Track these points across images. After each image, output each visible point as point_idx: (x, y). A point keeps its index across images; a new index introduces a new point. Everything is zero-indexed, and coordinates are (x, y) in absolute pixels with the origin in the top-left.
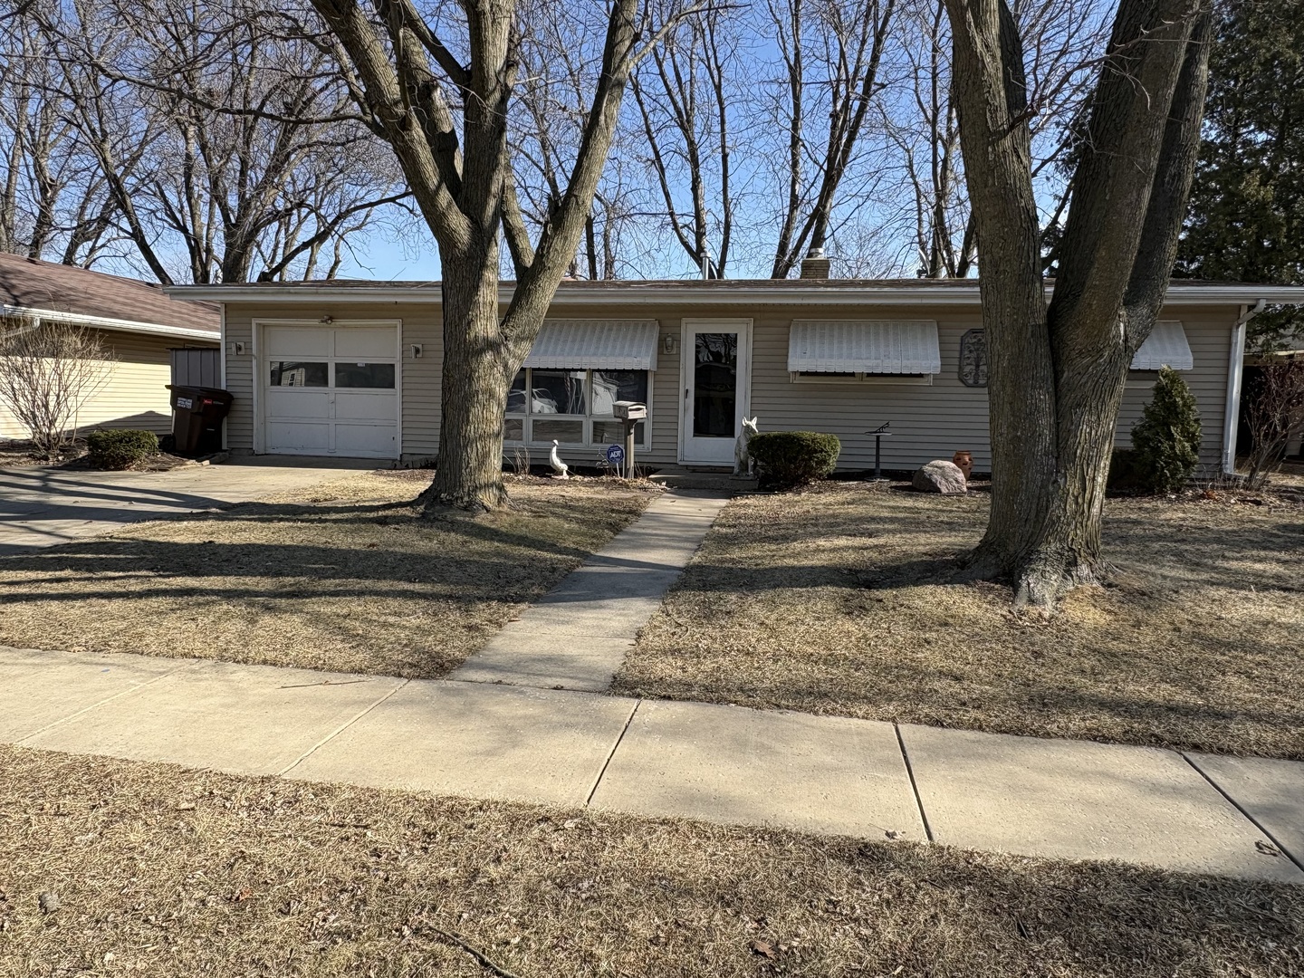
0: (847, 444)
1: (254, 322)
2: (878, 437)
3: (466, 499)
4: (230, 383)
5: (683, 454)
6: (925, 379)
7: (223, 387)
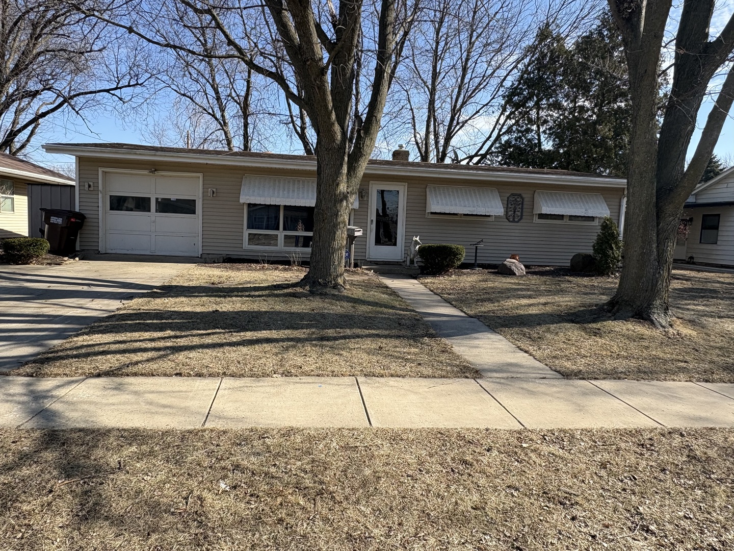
0: (468, 251)
1: (100, 170)
2: (476, 247)
3: (333, 282)
4: (82, 208)
5: (369, 255)
6: (491, 218)
7: (77, 210)
